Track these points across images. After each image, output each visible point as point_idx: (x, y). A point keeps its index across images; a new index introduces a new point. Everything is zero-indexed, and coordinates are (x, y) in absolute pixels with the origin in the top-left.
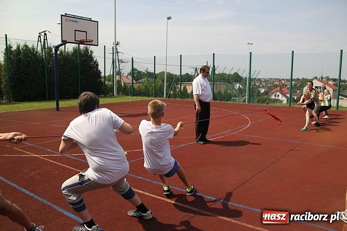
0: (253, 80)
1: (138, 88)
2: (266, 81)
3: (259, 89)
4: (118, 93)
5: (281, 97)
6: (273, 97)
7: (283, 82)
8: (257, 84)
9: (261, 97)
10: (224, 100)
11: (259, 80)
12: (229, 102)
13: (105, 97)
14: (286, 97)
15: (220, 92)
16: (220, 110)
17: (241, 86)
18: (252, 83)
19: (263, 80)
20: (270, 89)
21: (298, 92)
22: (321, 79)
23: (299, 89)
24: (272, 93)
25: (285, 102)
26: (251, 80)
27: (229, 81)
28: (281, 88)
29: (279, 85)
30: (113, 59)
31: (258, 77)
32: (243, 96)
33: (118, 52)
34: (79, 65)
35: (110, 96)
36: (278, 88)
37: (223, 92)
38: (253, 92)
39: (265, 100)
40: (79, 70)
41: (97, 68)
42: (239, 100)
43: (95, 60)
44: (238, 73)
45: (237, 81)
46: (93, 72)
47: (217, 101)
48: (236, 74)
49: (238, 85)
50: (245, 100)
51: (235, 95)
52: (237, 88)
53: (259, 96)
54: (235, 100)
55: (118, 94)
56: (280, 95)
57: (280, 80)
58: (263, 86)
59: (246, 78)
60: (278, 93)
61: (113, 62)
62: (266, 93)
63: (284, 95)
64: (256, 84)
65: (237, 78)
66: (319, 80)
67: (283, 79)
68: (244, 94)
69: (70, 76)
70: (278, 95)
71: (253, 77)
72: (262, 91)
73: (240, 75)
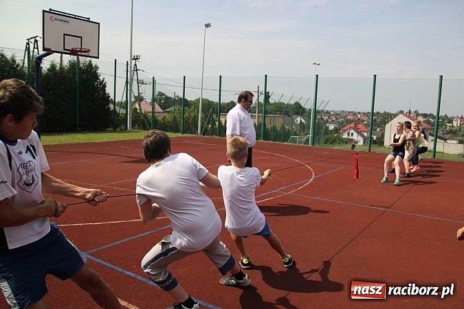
0: (319, 112)
1: (163, 119)
2: (336, 114)
3: (327, 125)
4: (133, 126)
5: (355, 137)
6: (345, 136)
7: (359, 116)
8: (325, 118)
9: (330, 136)
10: (279, 140)
11: (328, 112)
12: (285, 143)
13: (114, 131)
14: (363, 136)
15: (274, 128)
16: (271, 155)
17: (303, 121)
18: (318, 117)
19: (332, 113)
20: (341, 125)
21: (378, 130)
22: (408, 114)
23: (379, 127)
24: (345, 131)
25: (361, 143)
26: (316, 112)
27: (287, 114)
28: (356, 124)
29: (353, 121)
30: (127, 79)
31: (325, 110)
32: (306, 135)
33: (137, 70)
34: (78, 85)
35: (122, 131)
36: (353, 125)
37: (278, 129)
38: (319, 129)
39: (335, 139)
40: (78, 92)
41: (104, 91)
42: (300, 140)
43: (101, 78)
44: (300, 102)
45: (298, 114)
46: (98, 96)
47: (269, 142)
48: (297, 104)
49: (299, 119)
50: (308, 139)
51: (296, 132)
52: (299, 122)
53: (327, 134)
54: (294, 141)
55: (132, 128)
56: (355, 134)
57: (355, 114)
58: (333, 121)
59: (311, 110)
60: (352, 131)
61: (127, 82)
62: (336, 130)
63: (360, 133)
64: (323, 117)
65: (298, 109)
66: (405, 115)
67: (359, 113)
68: (306, 131)
69: (64, 100)
70: (352, 134)
71: (319, 108)
72: (332, 127)
73: (303, 105)
